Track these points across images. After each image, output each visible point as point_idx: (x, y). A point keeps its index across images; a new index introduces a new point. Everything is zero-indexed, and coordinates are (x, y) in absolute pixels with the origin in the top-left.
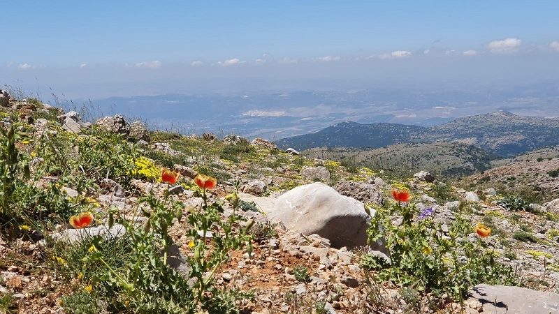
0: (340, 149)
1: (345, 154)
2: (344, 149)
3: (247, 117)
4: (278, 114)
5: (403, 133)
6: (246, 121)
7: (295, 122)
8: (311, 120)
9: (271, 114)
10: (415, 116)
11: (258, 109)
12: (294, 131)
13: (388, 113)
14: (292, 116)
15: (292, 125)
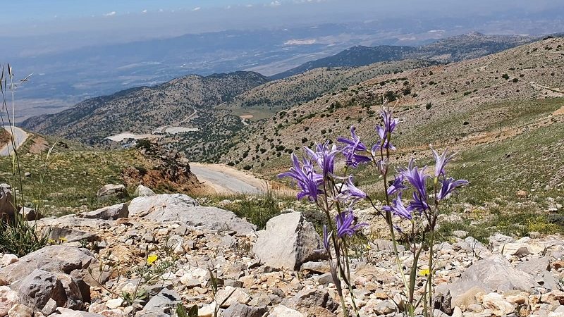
0: (336, 68)
1: (339, 71)
2: (340, 68)
3: (287, 46)
4: (310, 42)
5: (398, 53)
6: (287, 49)
7: (322, 48)
8: (334, 46)
9: (305, 43)
10: (414, 38)
11: (296, 39)
12: (323, 54)
13: (394, 37)
14: (321, 43)
15: (321, 51)
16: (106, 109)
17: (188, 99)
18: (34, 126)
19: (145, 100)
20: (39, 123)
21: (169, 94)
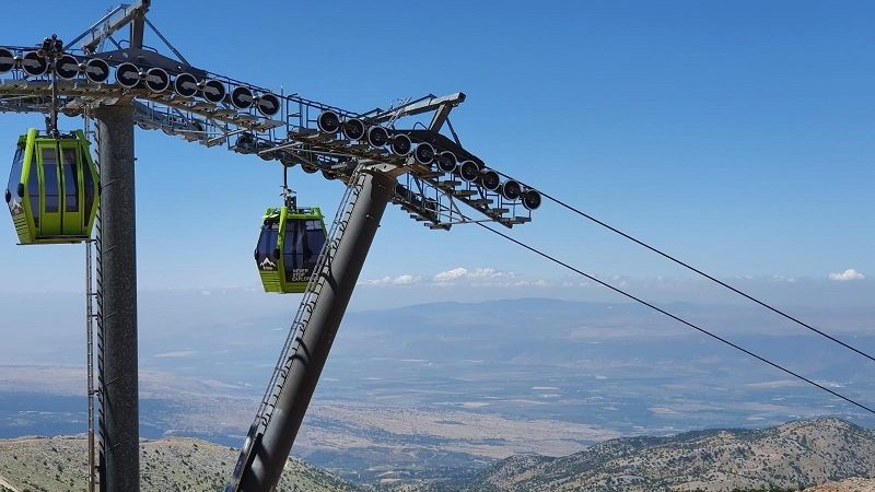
16: (626, 463)
17: (798, 470)
18: (512, 474)
19: (706, 457)
20: (523, 470)
21: (758, 452)
